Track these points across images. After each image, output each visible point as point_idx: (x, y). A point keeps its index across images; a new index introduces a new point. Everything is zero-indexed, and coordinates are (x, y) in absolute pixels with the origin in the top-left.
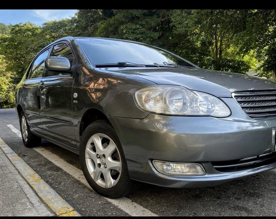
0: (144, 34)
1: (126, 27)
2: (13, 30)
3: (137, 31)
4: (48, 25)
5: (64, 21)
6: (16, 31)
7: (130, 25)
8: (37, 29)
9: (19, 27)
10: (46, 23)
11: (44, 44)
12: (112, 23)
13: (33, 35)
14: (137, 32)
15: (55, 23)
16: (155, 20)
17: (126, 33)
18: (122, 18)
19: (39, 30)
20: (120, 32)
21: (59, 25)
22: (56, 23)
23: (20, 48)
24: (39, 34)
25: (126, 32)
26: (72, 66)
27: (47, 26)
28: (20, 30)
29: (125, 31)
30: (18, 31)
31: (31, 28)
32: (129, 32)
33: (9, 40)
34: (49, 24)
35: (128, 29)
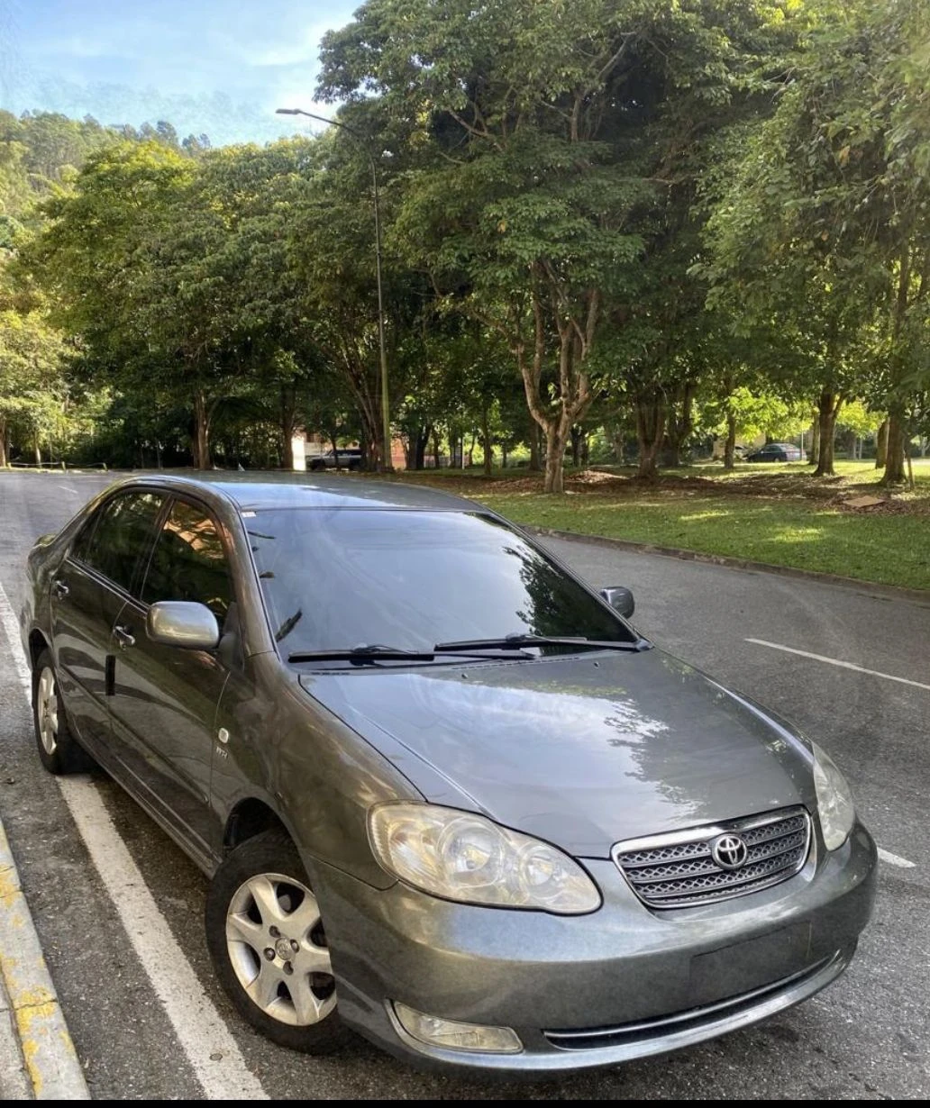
0: (582, 242)
1: (511, 211)
2: (87, 170)
3: (552, 228)
4: (221, 159)
5: (283, 149)
6: (100, 178)
7: (527, 204)
8: (178, 173)
9: (111, 161)
10: (215, 153)
11: (196, 237)
12: (458, 188)
13: (161, 194)
14: (553, 235)
15: (248, 155)
16: (631, 185)
17: (506, 234)
18: (499, 172)
19: (187, 175)
20: (486, 228)
21: (263, 165)
22: (254, 157)
23: (107, 242)
24: (183, 192)
25: (507, 229)
26: (224, 639)
27: (219, 164)
28: (115, 172)
29: (503, 228)
30: (105, 176)
31: (158, 166)
32: (519, 230)
33: (69, 210)
34: (225, 156)
35: (520, 216)
